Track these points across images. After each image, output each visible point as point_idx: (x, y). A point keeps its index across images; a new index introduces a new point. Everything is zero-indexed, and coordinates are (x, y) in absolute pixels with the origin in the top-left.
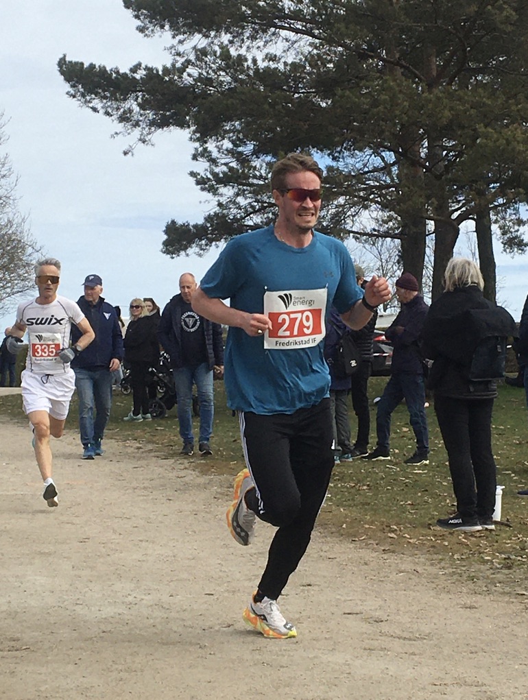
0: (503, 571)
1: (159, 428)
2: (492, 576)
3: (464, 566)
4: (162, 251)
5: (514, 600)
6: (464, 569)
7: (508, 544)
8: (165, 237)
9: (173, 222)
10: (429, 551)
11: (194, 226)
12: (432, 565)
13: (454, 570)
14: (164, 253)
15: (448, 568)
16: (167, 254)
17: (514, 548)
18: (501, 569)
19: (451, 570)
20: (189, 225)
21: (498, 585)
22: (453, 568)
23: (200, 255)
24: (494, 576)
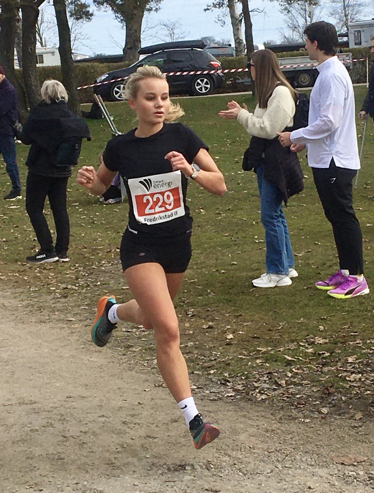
0: (61, 300)
2: (53, 306)
3: (36, 297)
5: (65, 326)
6: (36, 300)
7: (68, 274)
10: (13, 286)
12: (15, 298)
13: (29, 302)
15: (25, 300)
17: (71, 278)
18: (60, 298)
19: (27, 302)
21: (56, 313)
22: (28, 300)
24: (55, 305)
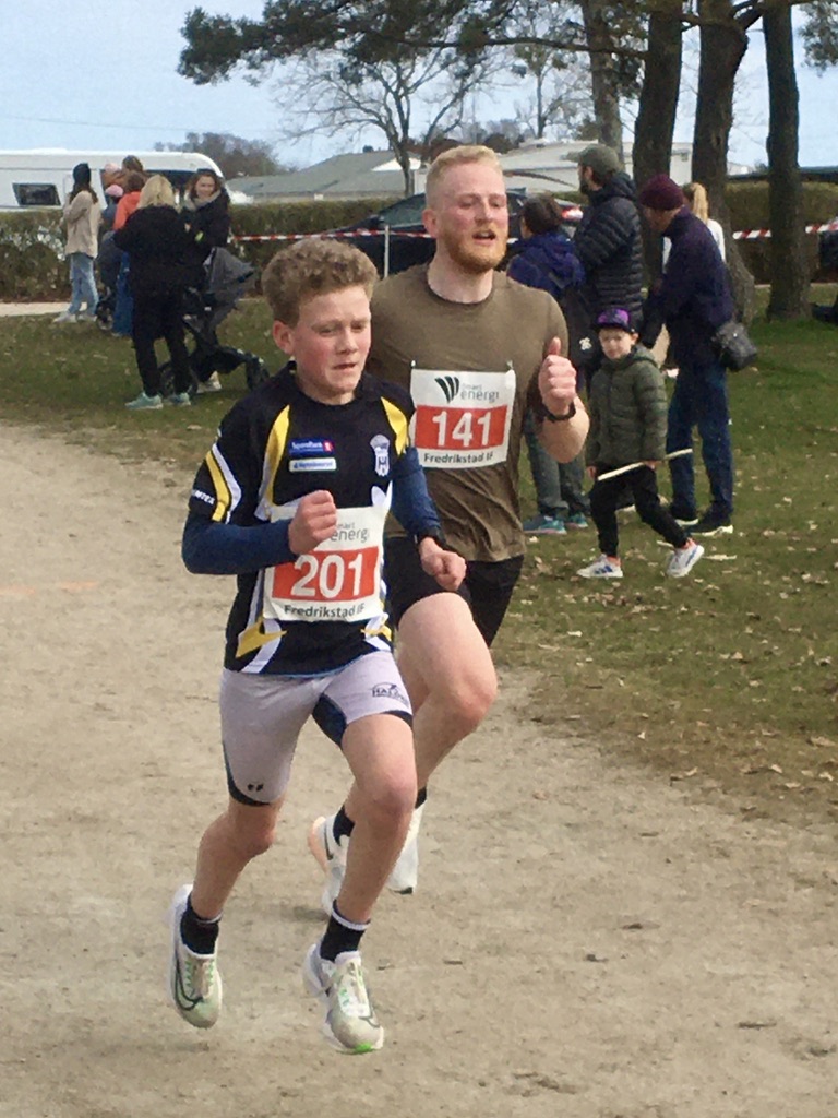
1: (193, 427)
4: (178, 70)
8: (185, 44)
9: (199, 14)
11: (237, 23)
14: (184, 73)
16: (190, 76)
20: (230, 21)
23: (254, 82)
